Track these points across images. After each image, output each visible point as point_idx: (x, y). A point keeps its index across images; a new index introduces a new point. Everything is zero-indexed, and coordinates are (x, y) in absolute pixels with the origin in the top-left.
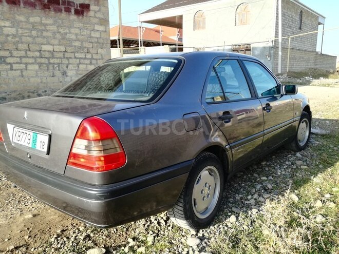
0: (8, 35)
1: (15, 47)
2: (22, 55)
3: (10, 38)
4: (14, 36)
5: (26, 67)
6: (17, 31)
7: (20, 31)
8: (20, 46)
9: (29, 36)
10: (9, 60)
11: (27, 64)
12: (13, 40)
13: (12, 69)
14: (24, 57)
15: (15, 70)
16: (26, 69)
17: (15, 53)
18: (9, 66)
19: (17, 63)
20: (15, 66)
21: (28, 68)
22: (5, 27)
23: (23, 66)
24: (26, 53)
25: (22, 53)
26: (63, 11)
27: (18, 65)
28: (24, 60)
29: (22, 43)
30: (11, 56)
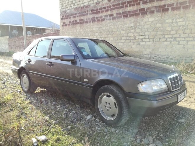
0: (180, 26)
1: (183, 32)
2: (186, 36)
3: (181, 28)
4: (183, 26)
5: (187, 43)
6: (186, 23)
7: (187, 23)
8: (186, 31)
9: (192, 25)
10: (178, 39)
11: (188, 41)
12: (182, 28)
13: (179, 44)
14: (187, 37)
16: (187, 44)
17: (182, 35)
18: (178, 43)
19: (182, 41)
20: (181, 43)
21: (188, 44)
22: (180, 22)
23: (185, 42)
24: (189, 35)
25: (186, 35)
28: (187, 39)
29: (187, 29)
30: (180, 37)
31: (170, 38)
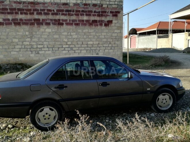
0: (74, 39)
1: (77, 43)
2: (79, 47)
3: (75, 40)
4: (77, 39)
5: (81, 51)
6: (78, 36)
7: (79, 36)
8: (79, 43)
9: (83, 38)
10: (74, 49)
11: (81, 50)
12: (76, 40)
13: (75, 52)
14: (80, 47)
15: (76, 53)
16: (81, 52)
17: (77, 46)
18: (74, 51)
19: (77, 50)
20: (76, 51)
21: (82, 52)
22: (73, 35)
23: (79, 51)
24: (81, 45)
25: (79, 46)
26: (99, 25)
27: (77, 51)
28: (80, 49)
29: (80, 41)
30: (75, 47)
31: (67, 48)
